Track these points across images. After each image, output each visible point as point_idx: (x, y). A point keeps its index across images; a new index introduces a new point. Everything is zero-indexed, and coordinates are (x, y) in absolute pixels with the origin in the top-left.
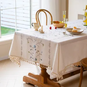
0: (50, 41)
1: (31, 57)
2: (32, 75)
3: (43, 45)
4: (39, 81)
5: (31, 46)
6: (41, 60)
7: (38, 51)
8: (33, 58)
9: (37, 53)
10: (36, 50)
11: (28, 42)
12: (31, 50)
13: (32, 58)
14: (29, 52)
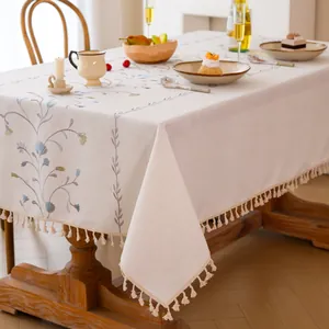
0: (116, 118)
1: (26, 199)
2: (29, 277)
3: (83, 137)
4: (66, 298)
5: (21, 148)
6: (77, 207)
7: (60, 169)
8: (34, 202)
9: (55, 176)
10: (46, 162)
11: (9, 131)
12: (24, 164)
13: (30, 202)
14: (14, 175)
